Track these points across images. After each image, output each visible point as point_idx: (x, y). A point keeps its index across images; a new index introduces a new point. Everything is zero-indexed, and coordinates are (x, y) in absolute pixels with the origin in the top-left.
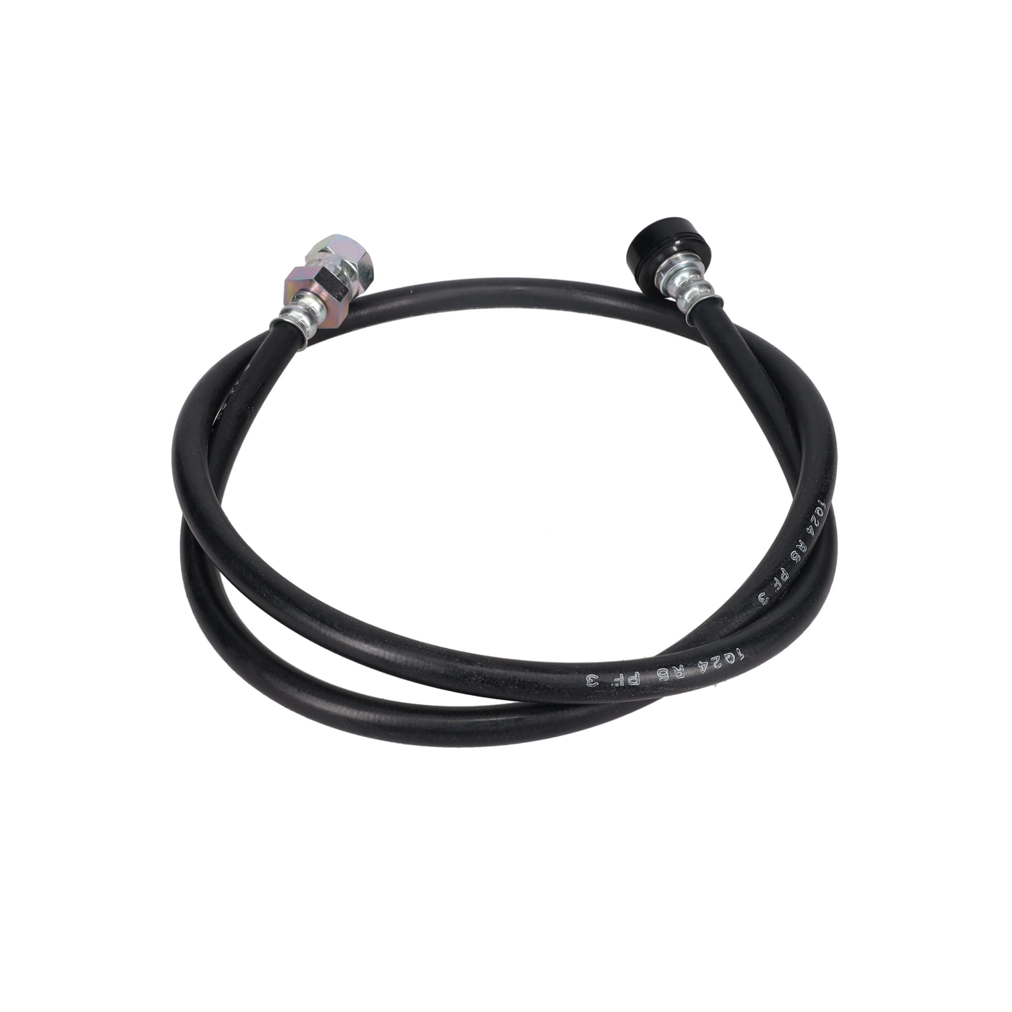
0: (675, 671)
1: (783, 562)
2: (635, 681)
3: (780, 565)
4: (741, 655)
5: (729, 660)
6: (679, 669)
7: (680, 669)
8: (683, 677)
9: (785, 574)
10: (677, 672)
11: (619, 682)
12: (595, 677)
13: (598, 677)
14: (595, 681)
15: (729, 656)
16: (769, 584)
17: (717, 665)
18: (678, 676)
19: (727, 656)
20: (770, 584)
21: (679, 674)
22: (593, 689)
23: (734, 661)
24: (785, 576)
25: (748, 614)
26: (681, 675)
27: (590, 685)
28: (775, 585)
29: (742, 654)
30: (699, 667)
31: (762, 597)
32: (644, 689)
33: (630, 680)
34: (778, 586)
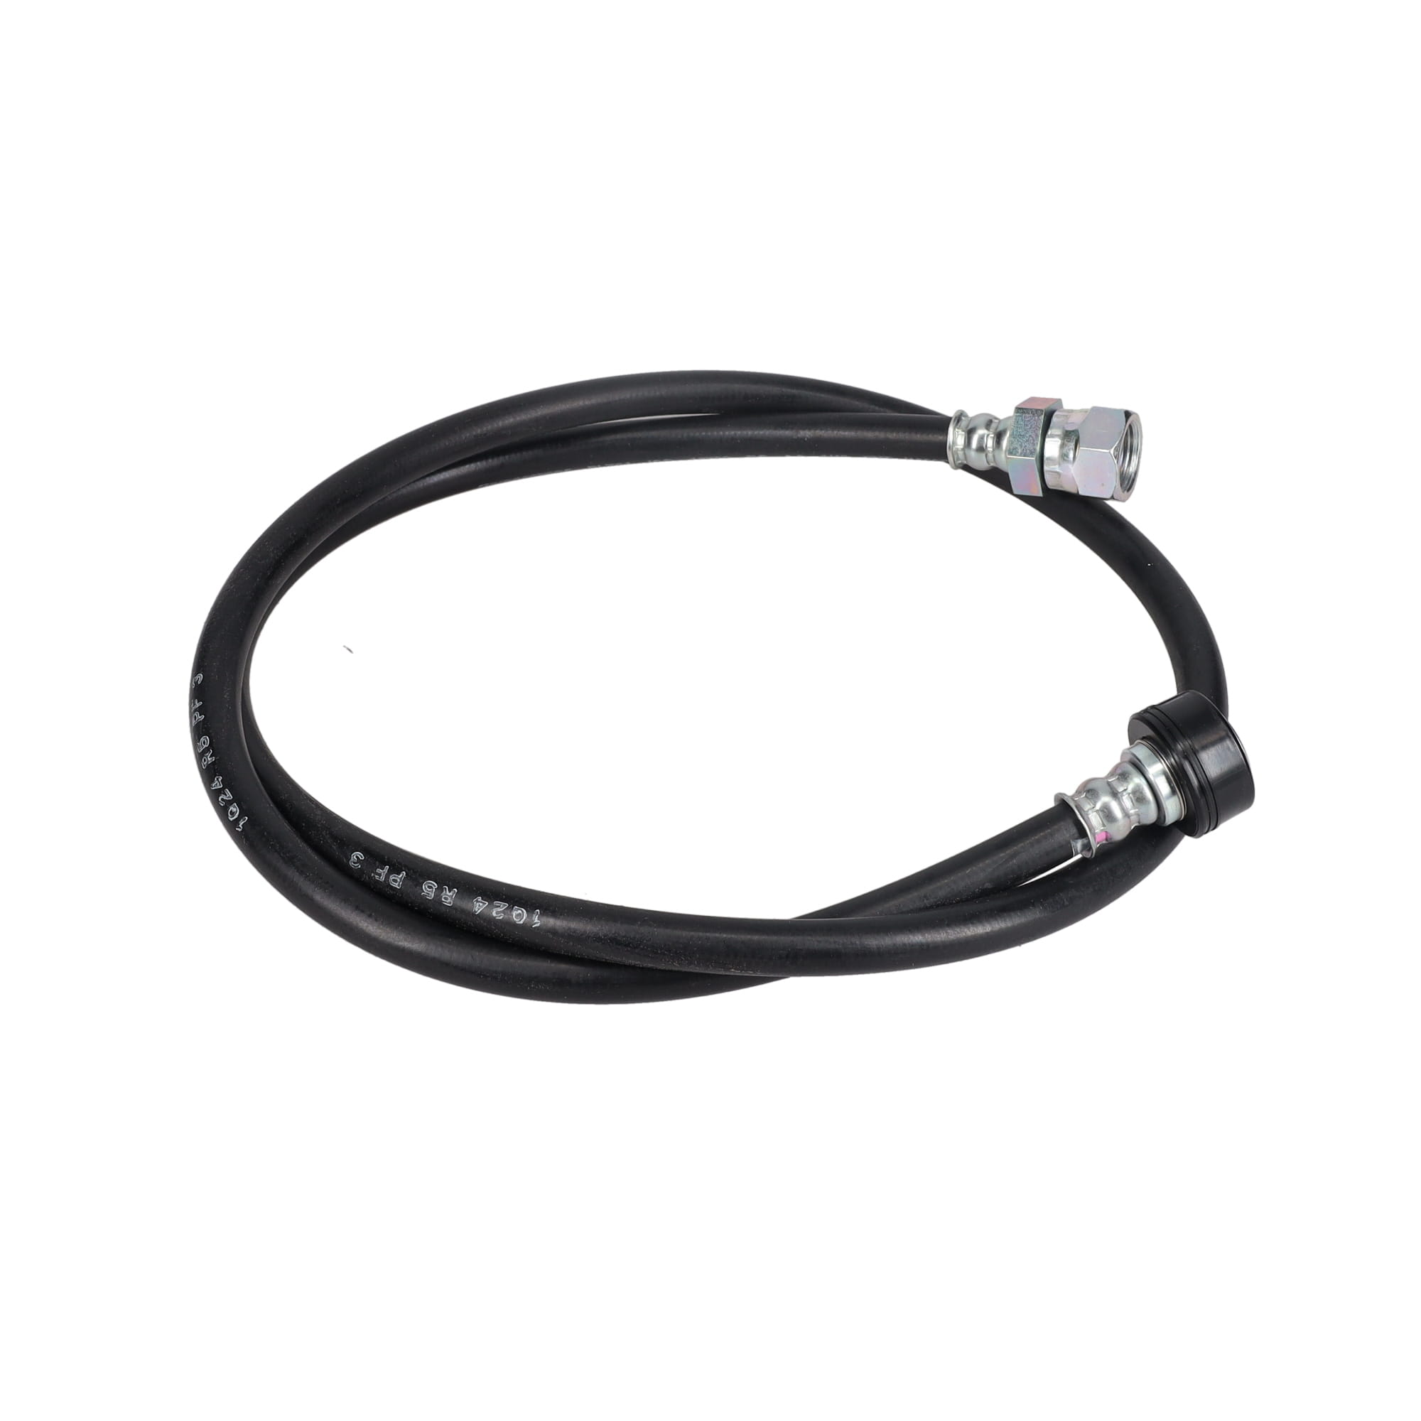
1: (415, 872)
3: (408, 869)
9: (399, 880)
15: (235, 810)
16: (376, 860)
20: (377, 863)
24: (397, 881)
25: (331, 847)
28: (379, 871)
31: (357, 857)
34: (380, 875)
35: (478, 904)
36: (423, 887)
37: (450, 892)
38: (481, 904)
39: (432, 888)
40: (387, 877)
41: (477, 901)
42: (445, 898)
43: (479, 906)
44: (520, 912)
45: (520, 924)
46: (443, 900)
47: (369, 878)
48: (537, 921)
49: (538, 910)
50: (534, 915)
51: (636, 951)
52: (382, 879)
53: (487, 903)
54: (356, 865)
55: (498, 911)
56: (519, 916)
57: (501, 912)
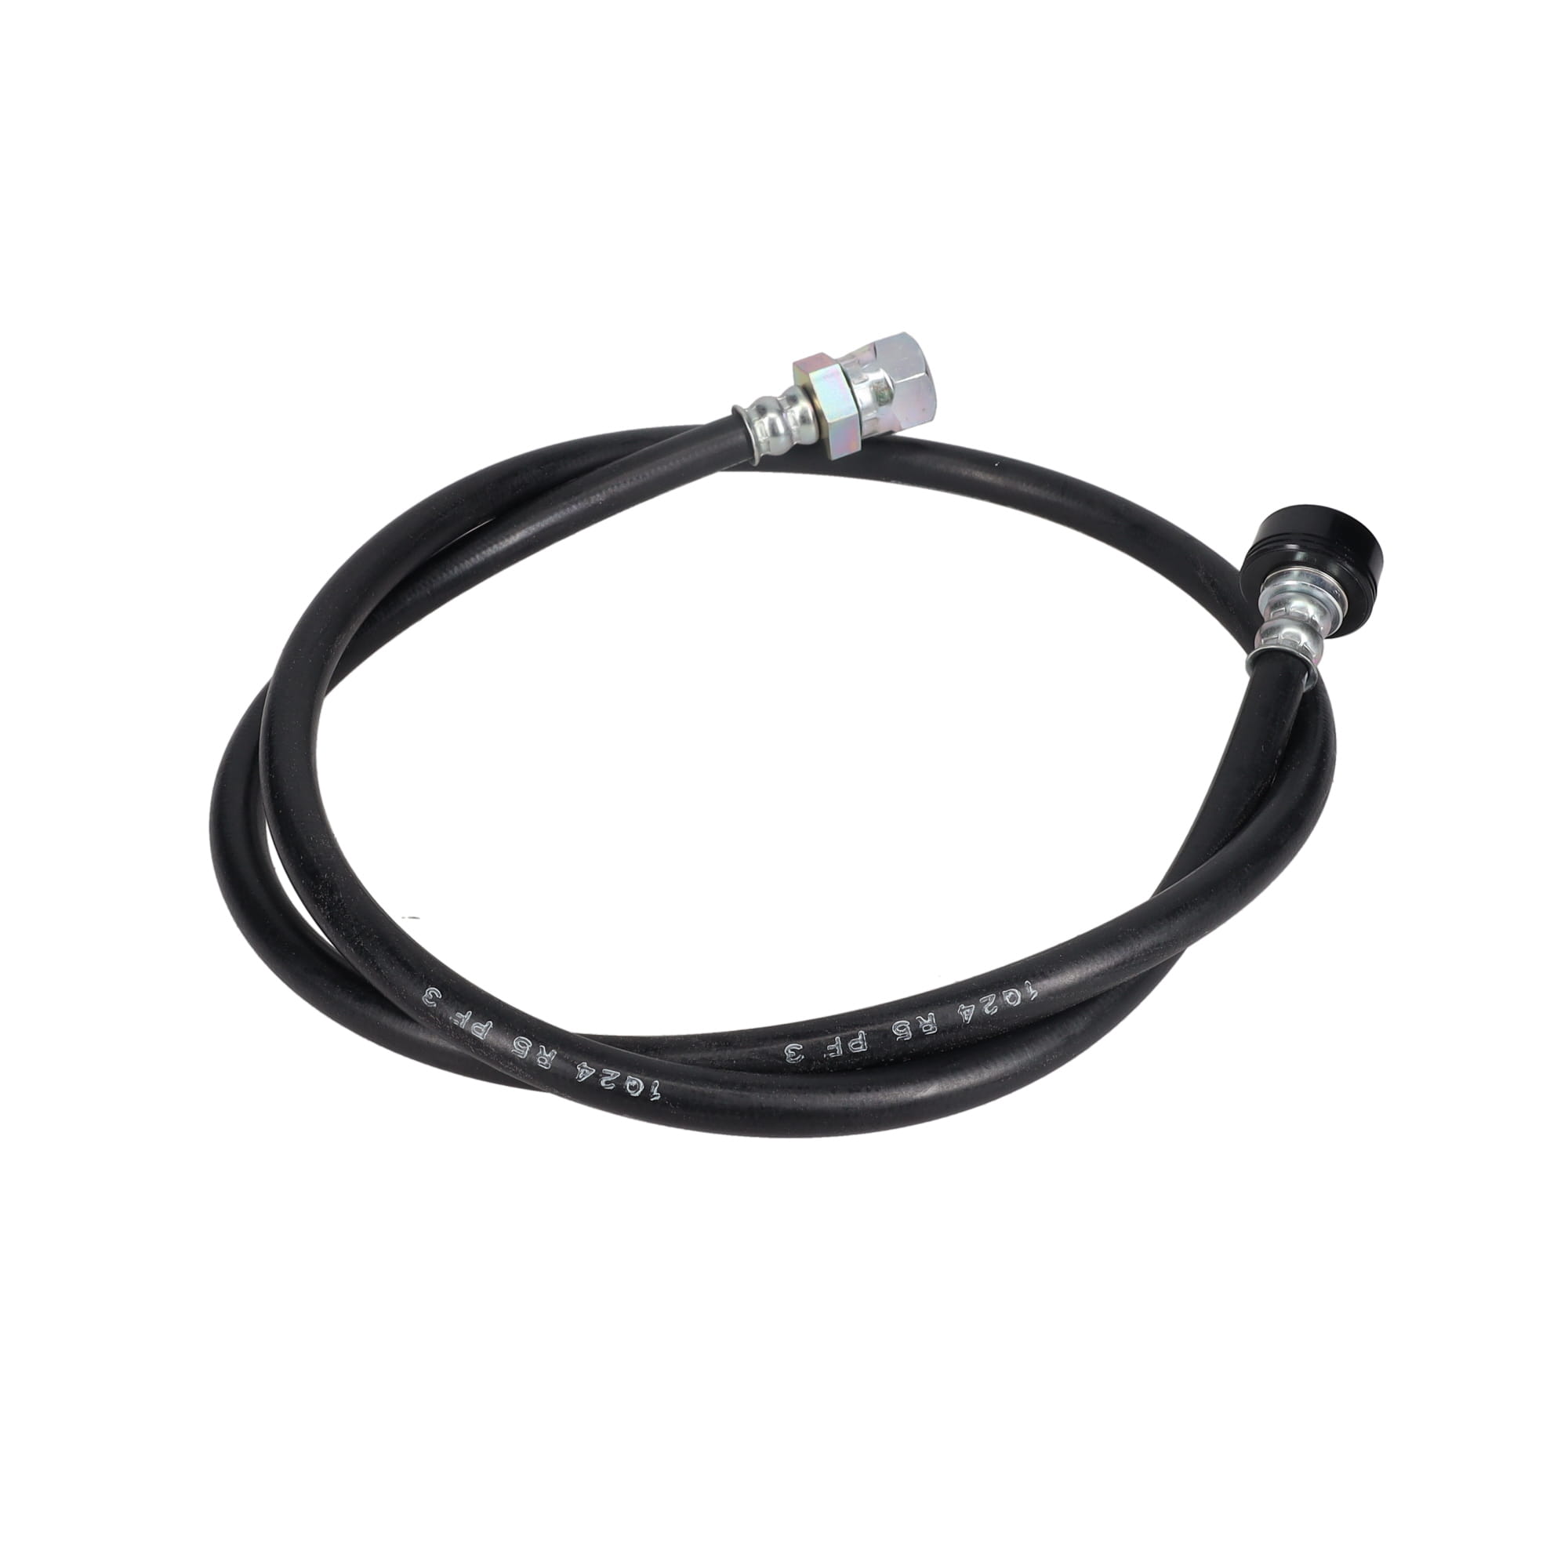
0: (540, 1052)
2: (480, 1031)
3: (860, 1027)
4: (655, 1093)
5: (631, 1088)
6: (548, 1053)
7: (549, 1055)
8: (546, 1068)
10: (542, 1055)
11: (460, 1020)
12: (438, 995)
13: (441, 997)
14: (435, 999)
15: (634, 1083)
17: (607, 1083)
18: (540, 1062)
19: (631, 1080)
20: (822, 1041)
21: (543, 1061)
22: (427, 1009)
23: (637, 1094)
24: (858, 1044)
26: (545, 1063)
27: (426, 1002)
28: (830, 1047)
29: (658, 1092)
30: (579, 1069)
31: (792, 1050)
32: (487, 1049)
33: (475, 1026)
34: (835, 1051)
35: (965, 1012)
36: (895, 1033)
37: (927, 1019)
38: (968, 1011)
39: (904, 1027)
40: (845, 1047)
41: (962, 1010)
42: (926, 1028)
43: (967, 1013)
44: (1011, 994)
45: (1018, 1006)
46: (924, 1031)
47: (821, 1062)
48: (1033, 992)
49: (1027, 982)
50: (1027, 988)
51: (1133, 963)
52: (840, 1052)
53: (974, 1006)
54: (797, 1058)
55: (989, 1005)
56: (1012, 997)
57: (993, 1005)
